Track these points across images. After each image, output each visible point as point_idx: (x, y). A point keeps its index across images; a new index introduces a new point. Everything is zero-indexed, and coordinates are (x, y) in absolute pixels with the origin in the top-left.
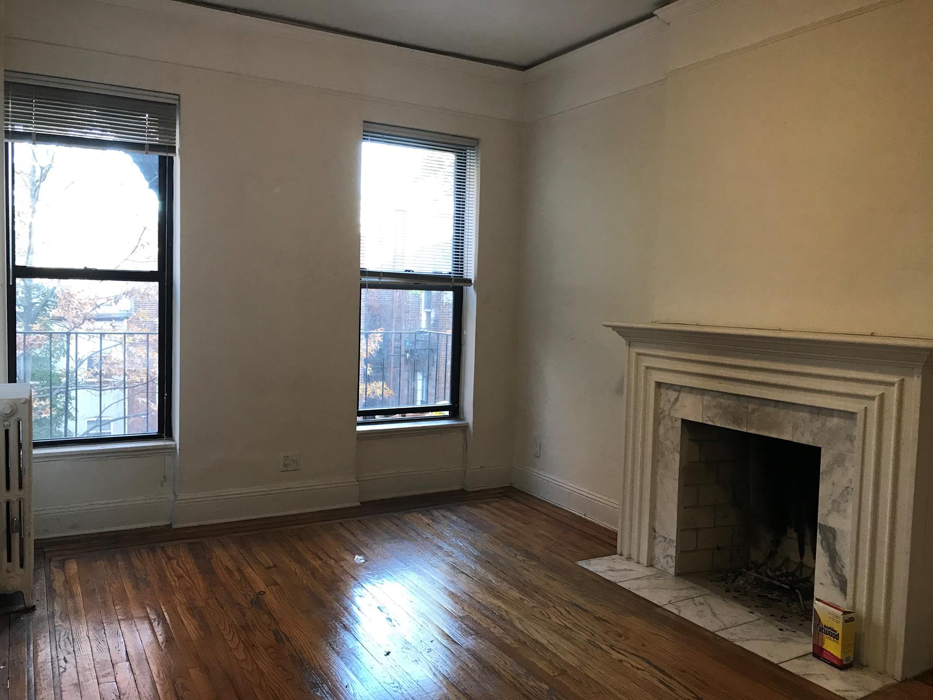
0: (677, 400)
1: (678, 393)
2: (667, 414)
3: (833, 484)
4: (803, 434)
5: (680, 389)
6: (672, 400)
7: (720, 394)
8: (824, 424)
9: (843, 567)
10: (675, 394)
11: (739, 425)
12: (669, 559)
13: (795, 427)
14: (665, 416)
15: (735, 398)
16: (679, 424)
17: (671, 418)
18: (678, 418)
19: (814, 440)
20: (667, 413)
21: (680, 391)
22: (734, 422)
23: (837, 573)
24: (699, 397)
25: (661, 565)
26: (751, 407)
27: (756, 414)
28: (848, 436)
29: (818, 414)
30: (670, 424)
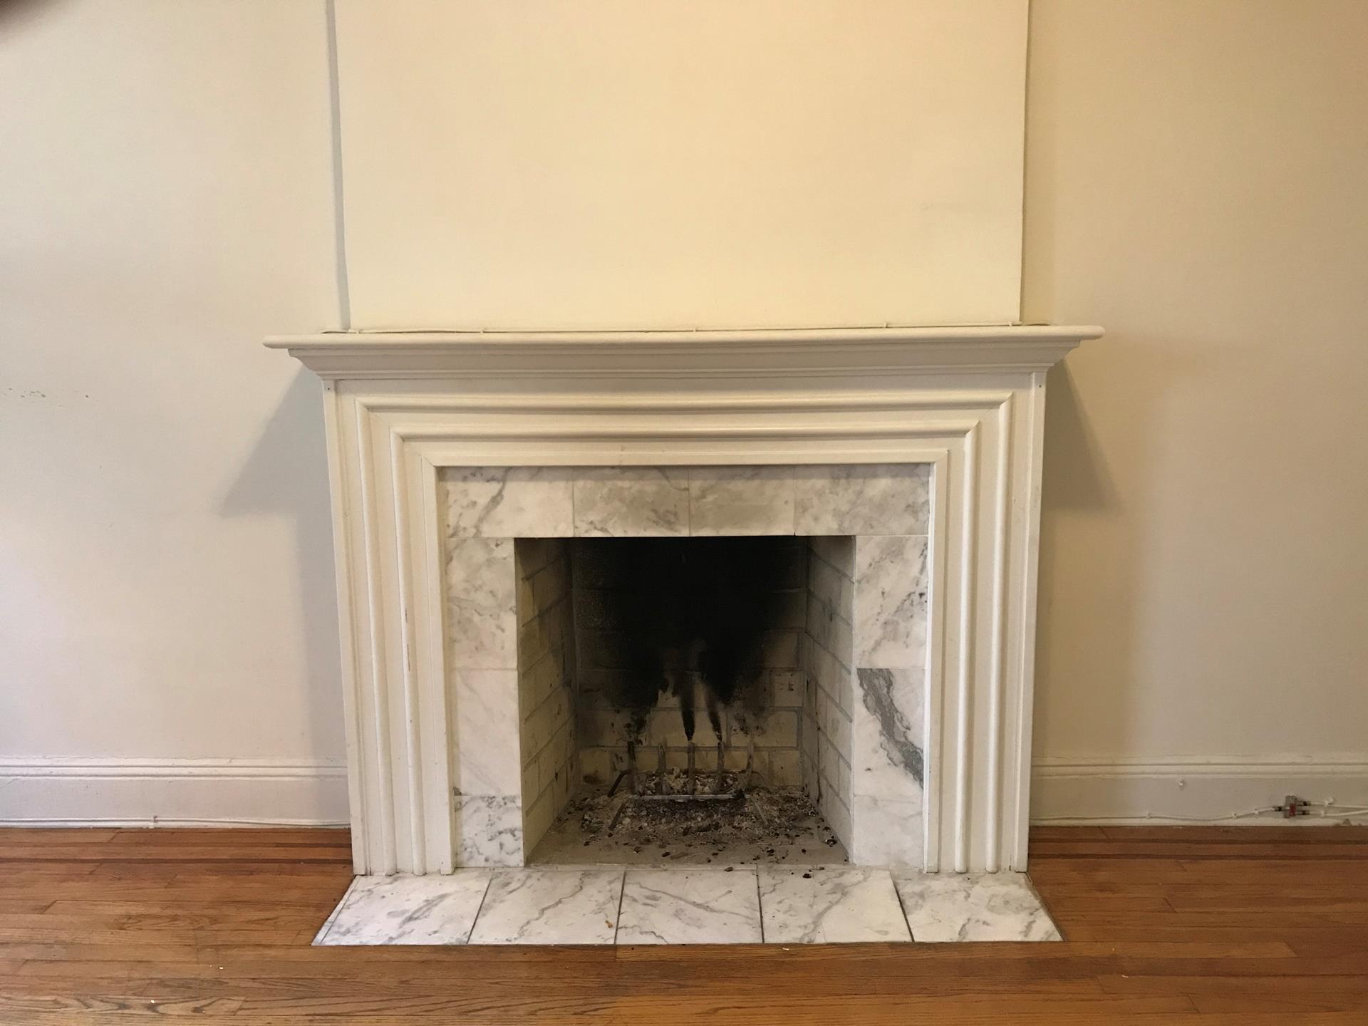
0: (496, 500)
1: (501, 484)
2: (472, 535)
3: (883, 593)
4: (816, 519)
5: (506, 473)
6: (483, 501)
7: (618, 471)
8: (860, 493)
9: (908, 728)
10: (494, 488)
11: (670, 524)
12: (507, 839)
13: (802, 508)
14: (465, 540)
15: (654, 473)
16: (509, 550)
17: (485, 543)
18: (505, 539)
19: (840, 525)
20: (472, 531)
21: (503, 480)
22: (656, 523)
23: (897, 742)
24: (562, 484)
25: (483, 858)
26: (696, 485)
27: (710, 498)
28: (908, 506)
29: (848, 476)
30: (480, 555)
